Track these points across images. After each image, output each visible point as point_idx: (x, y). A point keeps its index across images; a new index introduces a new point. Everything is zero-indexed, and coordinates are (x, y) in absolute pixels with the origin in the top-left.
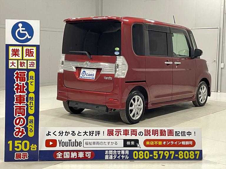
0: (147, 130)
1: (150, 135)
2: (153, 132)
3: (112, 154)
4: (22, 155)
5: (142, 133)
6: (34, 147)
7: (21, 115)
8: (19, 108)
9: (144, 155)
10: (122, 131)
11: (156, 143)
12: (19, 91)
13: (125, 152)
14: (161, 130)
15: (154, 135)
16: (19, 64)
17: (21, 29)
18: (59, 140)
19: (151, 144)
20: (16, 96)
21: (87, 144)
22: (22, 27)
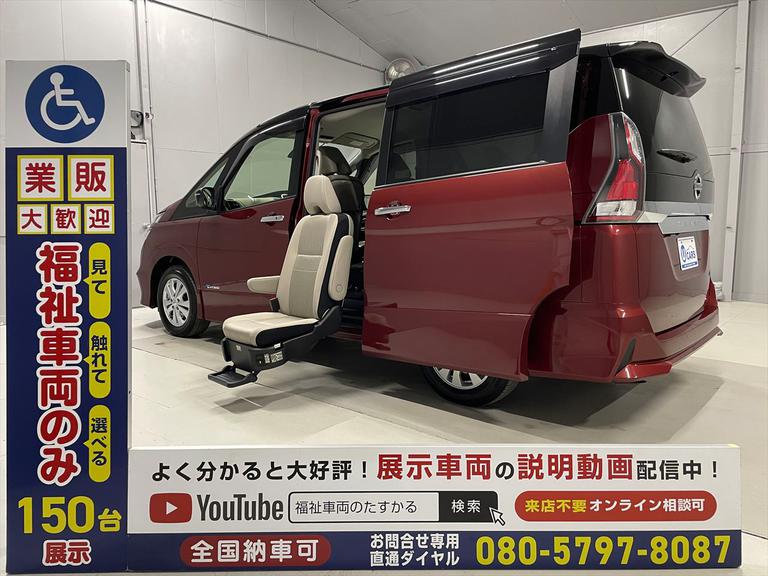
0: (529, 458)
1: (540, 477)
2: (550, 464)
3: (397, 547)
4: (70, 550)
5: (507, 467)
6: (110, 520)
7: (62, 402)
8: (55, 377)
9: (516, 550)
10: (435, 462)
11: (563, 504)
12: (55, 314)
13: (445, 541)
14: (585, 456)
15: (554, 475)
16: (54, 217)
17: (58, 92)
18: (199, 497)
19: (545, 509)
20: (43, 334)
21: (304, 511)
22: (63, 87)
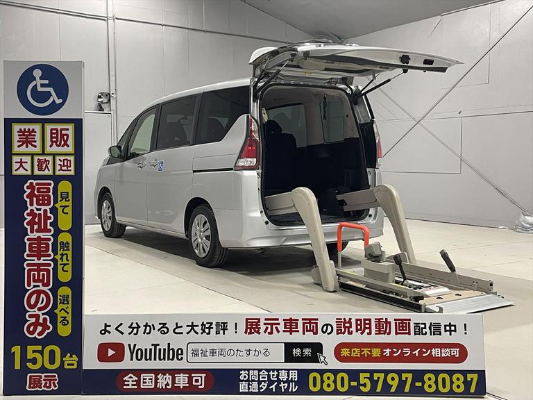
0: (343, 320)
1: (350, 333)
2: (357, 325)
3: (257, 379)
4: (44, 380)
5: (329, 327)
6: (70, 361)
7: (40, 284)
8: (36, 268)
9: (335, 382)
10: (282, 323)
11: (366, 351)
12: (36, 227)
13: (288, 376)
14: (379, 319)
15: (359, 332)
16: (36, 164)
17: (39, 82)
18: (129, 345)
19: (353, 355)
20: (28, 239)
21: (197, 355)
22: (41, 78)
